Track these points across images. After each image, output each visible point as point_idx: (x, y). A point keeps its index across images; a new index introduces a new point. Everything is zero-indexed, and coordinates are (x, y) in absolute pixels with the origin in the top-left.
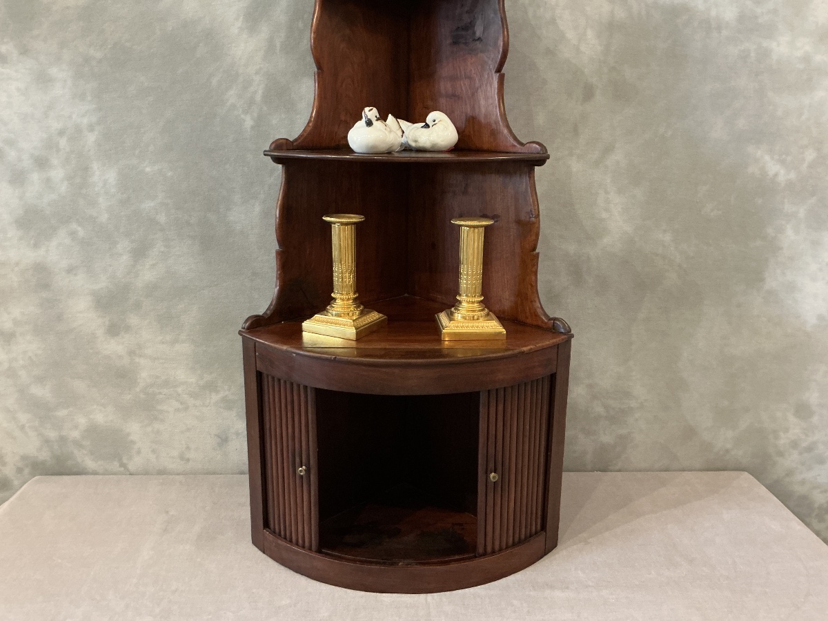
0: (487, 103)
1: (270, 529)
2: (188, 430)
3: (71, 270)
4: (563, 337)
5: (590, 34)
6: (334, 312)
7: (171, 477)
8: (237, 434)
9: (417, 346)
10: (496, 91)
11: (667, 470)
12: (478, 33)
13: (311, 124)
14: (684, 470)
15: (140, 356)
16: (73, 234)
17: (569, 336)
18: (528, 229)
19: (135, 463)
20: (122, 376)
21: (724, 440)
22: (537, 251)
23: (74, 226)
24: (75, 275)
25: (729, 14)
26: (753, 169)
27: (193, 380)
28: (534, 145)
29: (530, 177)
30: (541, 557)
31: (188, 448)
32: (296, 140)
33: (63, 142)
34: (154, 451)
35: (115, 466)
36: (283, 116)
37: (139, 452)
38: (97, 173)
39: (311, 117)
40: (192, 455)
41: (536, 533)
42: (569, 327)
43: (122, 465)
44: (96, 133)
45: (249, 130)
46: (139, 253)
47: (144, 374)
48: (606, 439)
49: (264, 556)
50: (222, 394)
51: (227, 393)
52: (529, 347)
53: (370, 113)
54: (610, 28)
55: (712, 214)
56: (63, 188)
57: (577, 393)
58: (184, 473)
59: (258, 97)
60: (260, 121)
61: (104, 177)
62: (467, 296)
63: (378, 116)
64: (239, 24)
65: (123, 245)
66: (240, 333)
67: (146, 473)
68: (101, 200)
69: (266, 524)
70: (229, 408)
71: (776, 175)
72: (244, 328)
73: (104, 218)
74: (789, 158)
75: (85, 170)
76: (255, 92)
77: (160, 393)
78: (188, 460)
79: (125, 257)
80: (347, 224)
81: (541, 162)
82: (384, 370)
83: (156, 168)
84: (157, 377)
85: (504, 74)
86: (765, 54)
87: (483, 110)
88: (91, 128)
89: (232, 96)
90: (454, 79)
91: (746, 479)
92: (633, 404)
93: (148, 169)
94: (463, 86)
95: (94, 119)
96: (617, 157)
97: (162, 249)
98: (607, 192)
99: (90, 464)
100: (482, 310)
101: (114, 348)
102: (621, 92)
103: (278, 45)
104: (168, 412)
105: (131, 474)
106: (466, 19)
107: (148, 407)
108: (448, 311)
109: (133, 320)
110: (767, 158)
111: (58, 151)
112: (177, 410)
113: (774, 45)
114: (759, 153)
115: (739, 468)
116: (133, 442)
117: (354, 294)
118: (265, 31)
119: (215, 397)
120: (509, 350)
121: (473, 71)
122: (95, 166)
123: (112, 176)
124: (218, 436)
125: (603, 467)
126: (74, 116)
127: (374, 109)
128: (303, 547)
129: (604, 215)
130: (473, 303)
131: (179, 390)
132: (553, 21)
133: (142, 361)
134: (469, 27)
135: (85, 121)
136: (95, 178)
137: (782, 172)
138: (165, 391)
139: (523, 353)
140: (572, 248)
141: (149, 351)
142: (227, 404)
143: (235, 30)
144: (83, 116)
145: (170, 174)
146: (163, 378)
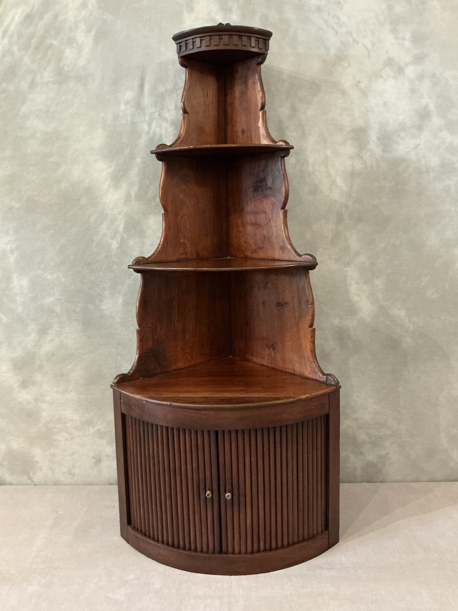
0: (276, 229)
1: (131, 525)
2: (74, 453)
4: (334, 388)
5: (339, 181)
7: (62, 487)
8: (107, 456)
10: (282, 221)
12: (269, 184)
13: (160, 247)
15: (42, 402)
17: (338, 387)
18: (307, 312)
19: (38, 477)
20: (30, 415)
22: (314, 327)
25: (434, 161)
27: (77, 418)
28: (308, 256)
29: (306, 278)
31: (74, 466)
32: (150, 257)
34: (51, 469)
35: (24, 479)
36: (137, 240)
37: (41, 469)
38: (16, 281)
39: (160, 241)
40: (76, 471)
41: (321, 532)
42: (337, 380)
43: (30, 478)
44: (15, 255)
45: (115, 250)
46: (43, 331)
47: (44, 414)
48: (371, 457)
50: (96, 428)
51: (100, 427)
52: (306, 396)
54: (352, 175)
55: (433, 296)
57: (346, 425)
58: (71, 485)
59: (121, 229)
60: (122, 243)
61: (20, 283)
64: (107, 183)
65: (32, 327)
66: (111, 386)
67: (46, 484)
68: (18, 298)
69: (129, 522)
70: (102, 438)
72: (114, 383)
73: (20, 309)
75: (8, 279)
76: (119, 226)
77: (55, 427)
78: (74, 475)
79: (33, 335)
81: (313, 267)
83: (54, 276)
84: (54, 416)
85: (287, 210)
87: (274, 233)
88: (12, 251)
89: (104, 229)
90: (255, 213)
92: (389, 432)
93: (49, 277)
94: (261, 218)
95: (14, 246)
96: (362, 259)
97: (58, 329)
99: (8, 478)
101: (25, 396)
103: (133, 195)
104: (60, 441)
105: (35, 485)
106: (262, 175)
107: (47, 438)
109: (38, 377)
112: (67, 439)
116: (37, 462)
119: (92, 430)
120: (291, 398)
121: (267, 209)
122: (15, 276)
123: (25, 282)
124: (94, 458)
125: (369, 479)
129: (356, 299)
131: (68, 425)
133: (44, 406)
134: (264, 180)
135: (9, 247)
136: (15, 284)
138: (58, 426)
140: (336, 322)
141: (48, 399)
142: (100, 434)
143: (105, 187)
144: (7, 244)
145: (63, 279)
146: (58, 417)
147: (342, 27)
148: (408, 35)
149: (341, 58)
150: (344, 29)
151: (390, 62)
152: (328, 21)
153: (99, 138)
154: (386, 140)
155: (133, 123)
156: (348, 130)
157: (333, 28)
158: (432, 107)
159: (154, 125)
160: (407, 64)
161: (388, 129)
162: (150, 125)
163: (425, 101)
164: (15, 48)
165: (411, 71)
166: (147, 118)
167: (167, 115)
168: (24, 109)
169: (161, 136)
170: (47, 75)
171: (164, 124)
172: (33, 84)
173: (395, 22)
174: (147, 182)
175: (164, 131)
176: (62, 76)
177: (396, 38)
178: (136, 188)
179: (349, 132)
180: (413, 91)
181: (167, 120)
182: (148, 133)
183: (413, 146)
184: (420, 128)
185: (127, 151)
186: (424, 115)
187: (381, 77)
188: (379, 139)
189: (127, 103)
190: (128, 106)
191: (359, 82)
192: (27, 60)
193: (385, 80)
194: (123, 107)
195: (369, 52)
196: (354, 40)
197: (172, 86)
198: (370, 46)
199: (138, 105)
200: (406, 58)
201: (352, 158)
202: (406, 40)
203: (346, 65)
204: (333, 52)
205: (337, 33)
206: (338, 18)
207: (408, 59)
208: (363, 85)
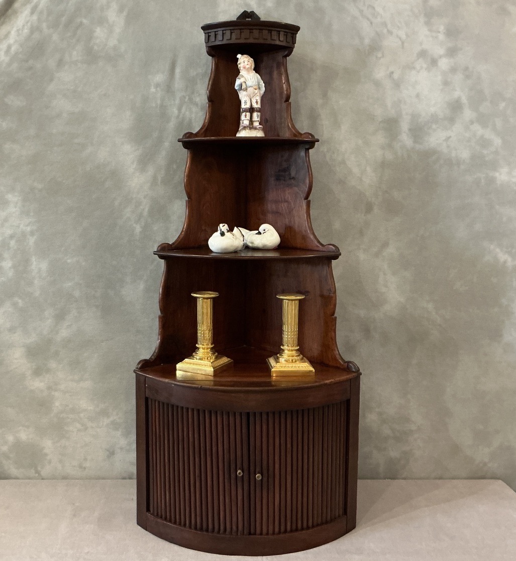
0: (299, 220)
2: (86, 445)
3: (12, 330)
4: (354, 374)
5: (369, 169)
6: (198, 357)
7: (73, 481)
8: (121, 449)
9: (255, 380)
10: (305, 211)
11: (441, 478)
12: (293, 174)
13: (183, 233)
14: (453, 478)
15: (56, 390)
16: (15, 305)
17: (358, 374)
18: (328, 300)
19: (46, 471)
20: (43, 404)
21: (482, 455)
22: (335, 315)
23: (16, 299)
24: (15, 333)
25: (465, 154)
26: (488, 258)
27: (91, 408)
28: (331, 246)
29: (329, 267)
30: (344, 534)
31: (85, 459)
32: (173, 244)
33: (13, 243)
34: (61, 461)
35: (32, 472)
36: (161, 225)
37: (50, 462)
38: (35, 263)
39: (183, 228)
40: (87, 464)
41: (339, 516)
42: (358, 367)
43: (37, 472)
44: (35, 237)
45: (138, 234)
46: (60, 317)
47: (57, 404)
48: (394, 454)
49: (147, 532)
50: (111, 419)
51: (115, 418)
52: (330, 381)
53: (223, 227)
54: (383, 165)
55: (461, 289)
56: (11, 274)
58: (81, 478)
59: (146, 213)
60: (146, 228)
61: (39, 266)
62: (288, 346)
63: (228, 229)
64: (134, 166)
65: (49, 312)
66: (135, 371)
67: (53, 478)
68: (36, 282)
70: (116, 429)
71: (505, 262)
72: (137, 368)
73: (37, 294)
74: (514, 251)
75: (27, 261)
76: (144, 209)
77: (68, 418)
78: (85, 468)
79: (49, 321)
80: (207, 298)
81: (336, 257)
82: (233, 395)
83: (75, 259)
84: (67, 406)
85: (310, 201)
86: (491, 181)
87: (297, 222)
88: (32, 233)
89: (128, 212)
90: (277, 202)
91: (499, 485)
92: (414, 428)
93: (69, 261)
94: (283, 207)
95: (35, 228)
96: (391, 250)
97: (76, 314)
98: (385, 274)
99: (13, 471)
100: (299, 356)
101: (38, 384)
102: (392, 208)
103: (160, 179)
104: (72, 432)
105: (42, 479)
106: (285, 165)
107: (58, 428)
108: (276, 356)
109: (53, 364)
110: (498, 250)
111: (9, 249)
112: (79, 430)
113: (497, 174)
114: (492, 247)
115: (494, 477)
116: (46, 455)
117: (212, 345)
118: (151, 170)
119: (106, 421)
120: (316, 382)
121: (290, 198)
122: (33, 259)
123: (44, 266)
124: (107, 450)
125: (392, 475)
126: (21, 226)
127: (226, 225)
128: (175, 523)
129: (384, 290)
130: (292, 350)
131: (82, 415)
132: (343, 162)
133: (56, 394)
134: (287, 170)
135: (29, 229)
136: (33, 267)
137: (510, 260)
138: (71, 416)
139: (326, 384)
140: (362, 313)
141: (62, 387)
142: (115, 425)
143: (131, 170)
144: (27, 226)
145: (84, 264)
146: (71, 406)
147: (376, 18)
148: (442, 28)
149: (375, 47)
150: (379, 19)
151: (423, 54)
152: (362, 11)
153: (127, 120)
154: (418, 131)
155: (163, 107)
156: (380, 120)
157: (368, 19)
158: (464, 100)
159: (183, 110)
160: (441, 57)
161: (420, 120)
162: (180, 109)
163: (457, 94)
164: (44, 25)
165: (444, 63)
166: (177, 101)
167: (198, 100)
168: (51, 87)
169: (190, 120)
170: (76, 54)
171: (194, 109)
172: (60, 63)
173: (430, 15)
174: (175, 166)
175: (193, 116)
176: (91, 56)
177: (430, 30)
178: (163, 172)
179: (381, 122)
180: (446, 83)
181: (197, 105)
182: (178, 117)
183: (444, 138)
184: (452, 120)
185: (155, 135)
186: (456, 107)
187: (414, 68)
188: (410, 130)
189: (157, 85)
190: (158, 89)
191: (392, 73)
192: (55, 37)
193: (418, 72)
194: (153, 90)
195: (403, 43)
196: (388, 31)
197: (204, 71)
198: (404, 37)
199: (169, 89)
200: (439, 51)
201: (383, 148)
202: (439, 32)
203: (380, 55)
204: (367, 41)
205: (371, 23)
206: (374, 8)
207: (441, 51)
208: (396, 76)
